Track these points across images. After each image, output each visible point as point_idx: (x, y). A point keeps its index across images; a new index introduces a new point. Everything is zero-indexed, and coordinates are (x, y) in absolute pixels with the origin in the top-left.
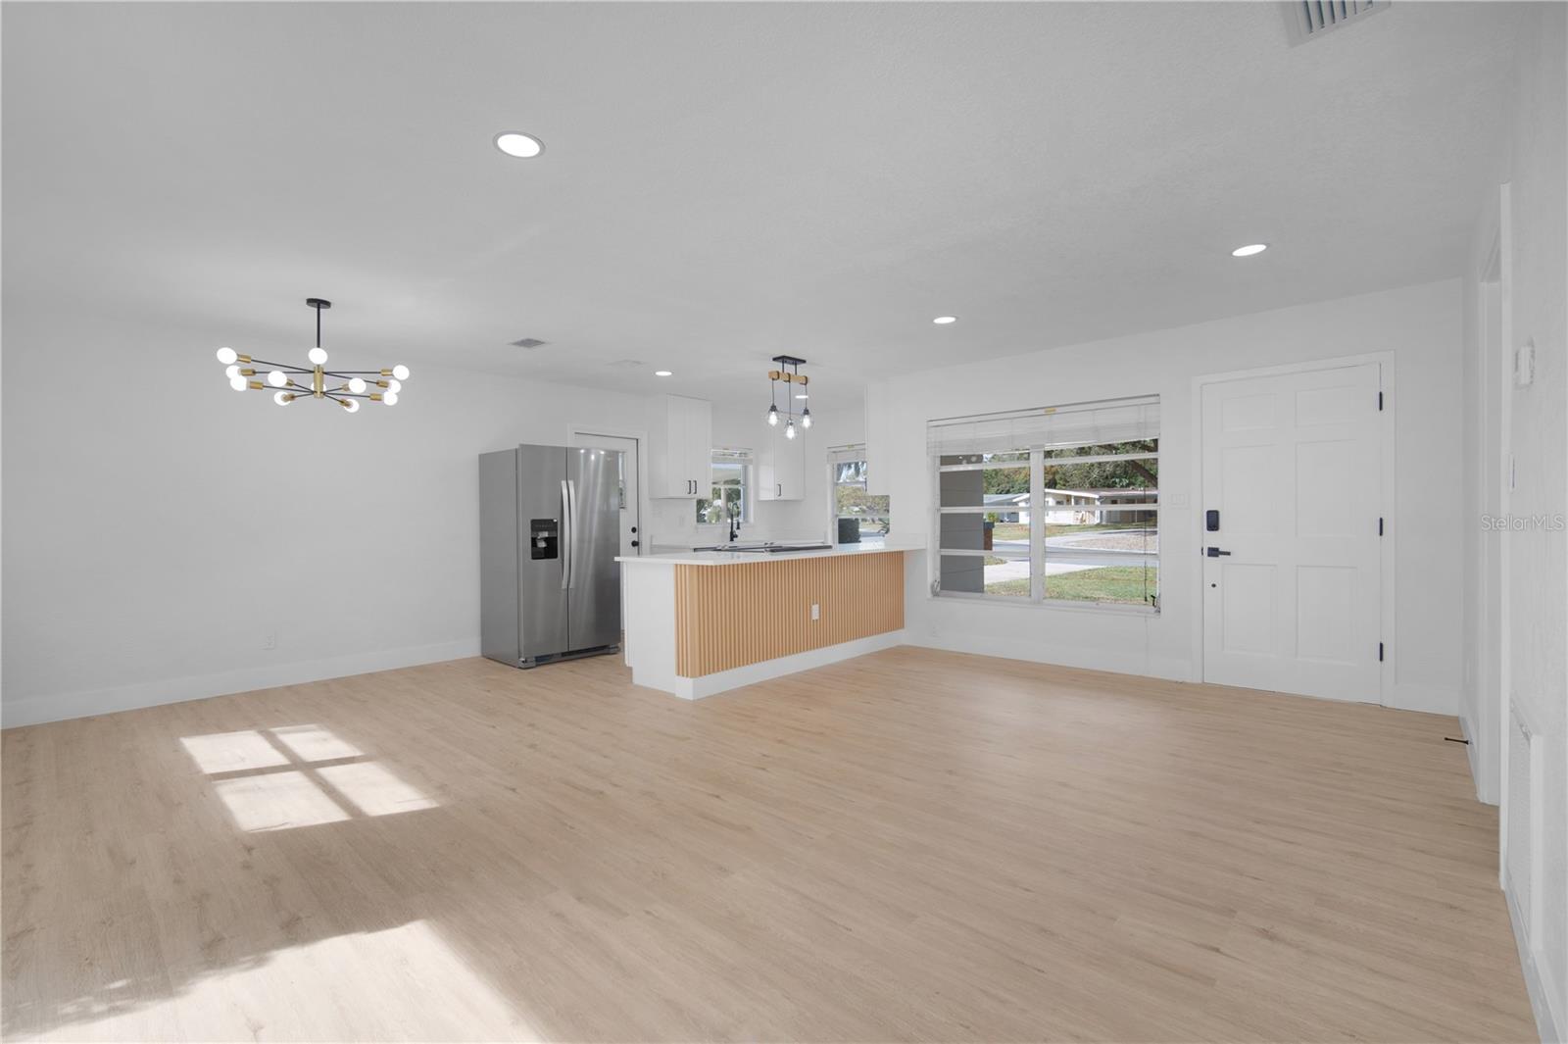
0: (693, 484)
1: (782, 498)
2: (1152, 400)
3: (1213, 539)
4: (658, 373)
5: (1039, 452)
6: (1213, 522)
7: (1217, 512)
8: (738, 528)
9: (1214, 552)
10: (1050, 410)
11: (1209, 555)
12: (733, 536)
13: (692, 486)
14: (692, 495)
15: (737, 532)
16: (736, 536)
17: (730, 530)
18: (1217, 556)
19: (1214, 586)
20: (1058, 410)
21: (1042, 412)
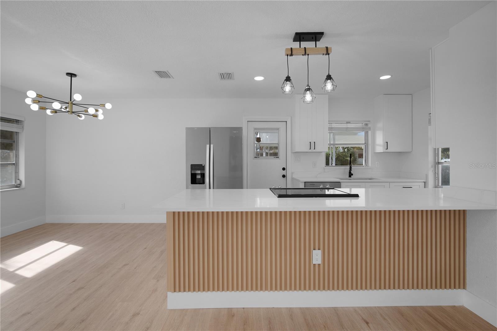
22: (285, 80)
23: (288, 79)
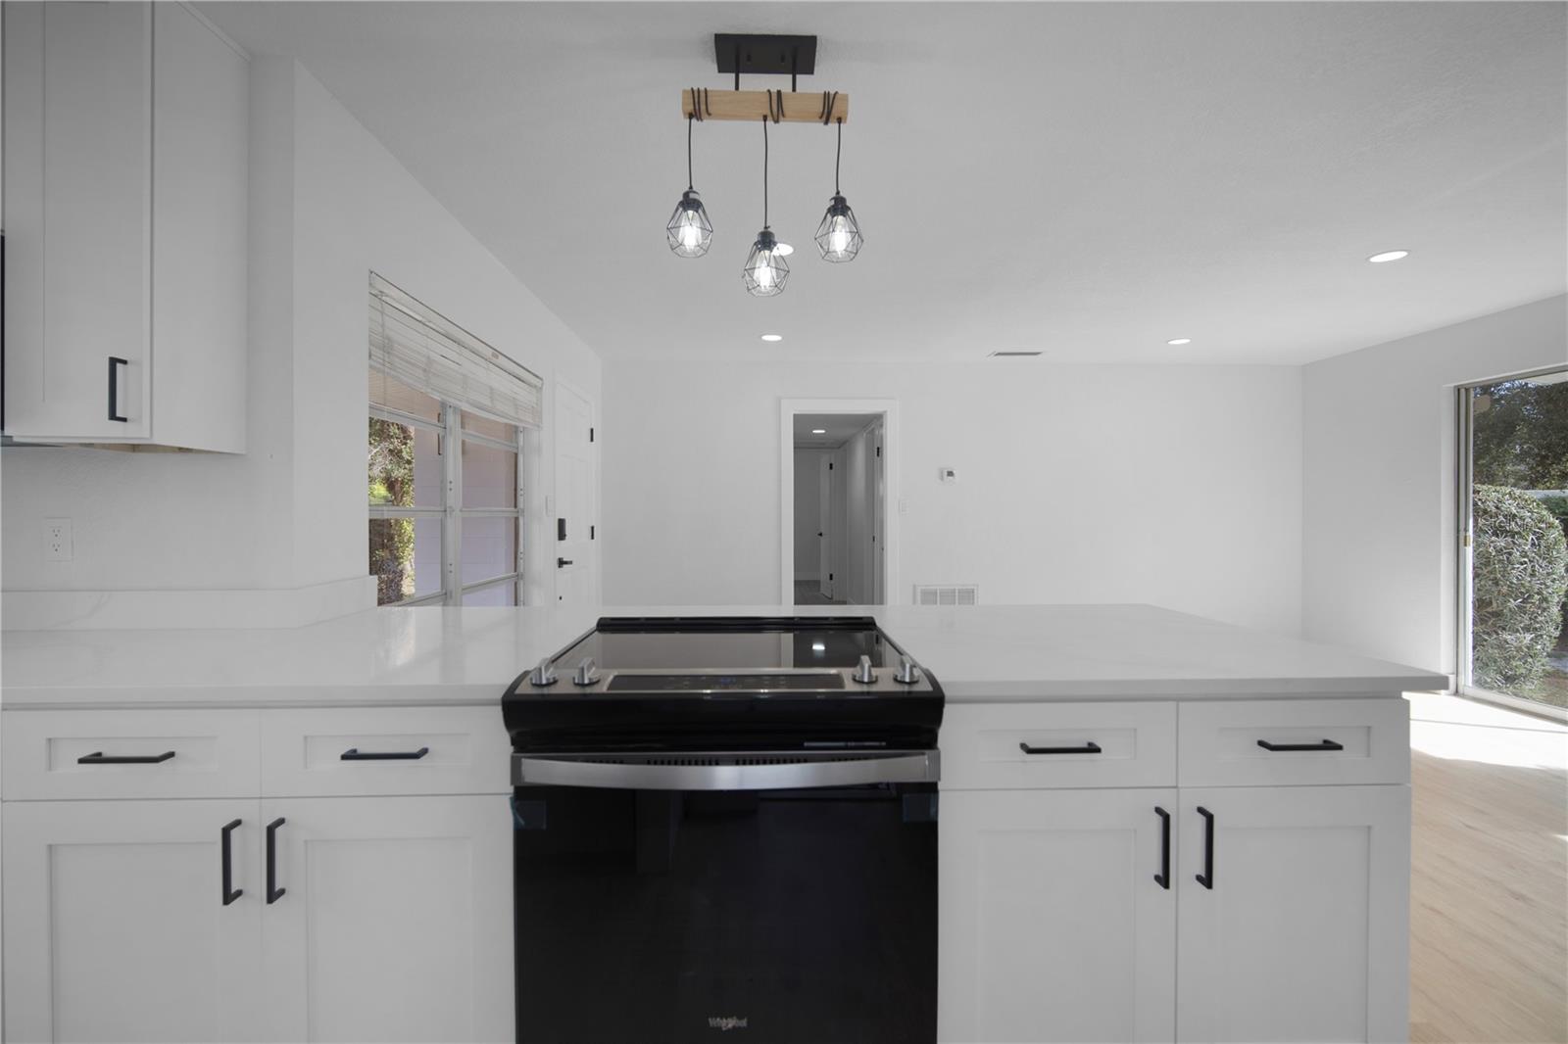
22: (829, 210)
23: (839, 207)
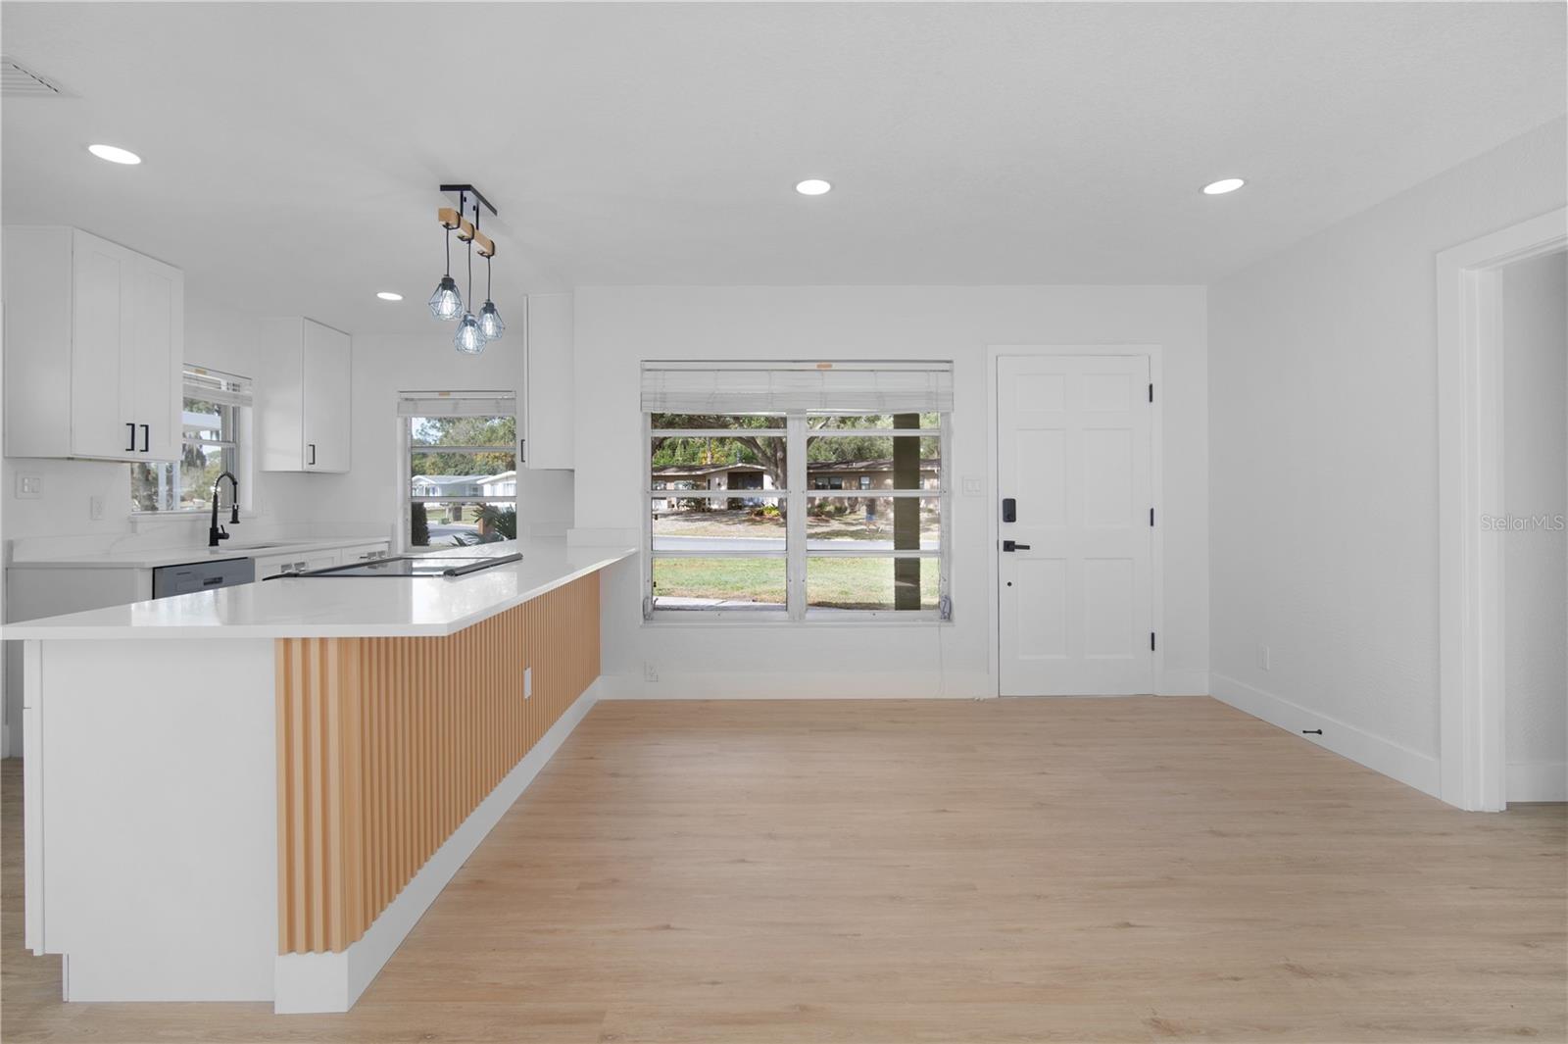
0: (140, 433)
1: (313, 468)
2: (946, 366)
3: (1010, 532)
4: (98, 150)
5: (800, 419)
6: (1009, 511)
7: (1014, 501)
8: (235, 520)
9: (1009, 546)
10: (825, 365)
11: (1005, 550)
12: (216, 537)
13: (138, 435)
14: (138, 456)
15: (229, 528)
16: (225, 536)
17: (209, 525)
18: (1013, 550)
19: (1009, 584)
20: (835, 366)
21: (814, 366)
